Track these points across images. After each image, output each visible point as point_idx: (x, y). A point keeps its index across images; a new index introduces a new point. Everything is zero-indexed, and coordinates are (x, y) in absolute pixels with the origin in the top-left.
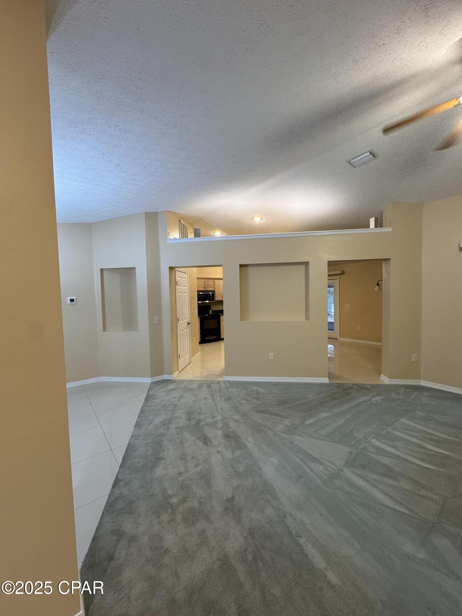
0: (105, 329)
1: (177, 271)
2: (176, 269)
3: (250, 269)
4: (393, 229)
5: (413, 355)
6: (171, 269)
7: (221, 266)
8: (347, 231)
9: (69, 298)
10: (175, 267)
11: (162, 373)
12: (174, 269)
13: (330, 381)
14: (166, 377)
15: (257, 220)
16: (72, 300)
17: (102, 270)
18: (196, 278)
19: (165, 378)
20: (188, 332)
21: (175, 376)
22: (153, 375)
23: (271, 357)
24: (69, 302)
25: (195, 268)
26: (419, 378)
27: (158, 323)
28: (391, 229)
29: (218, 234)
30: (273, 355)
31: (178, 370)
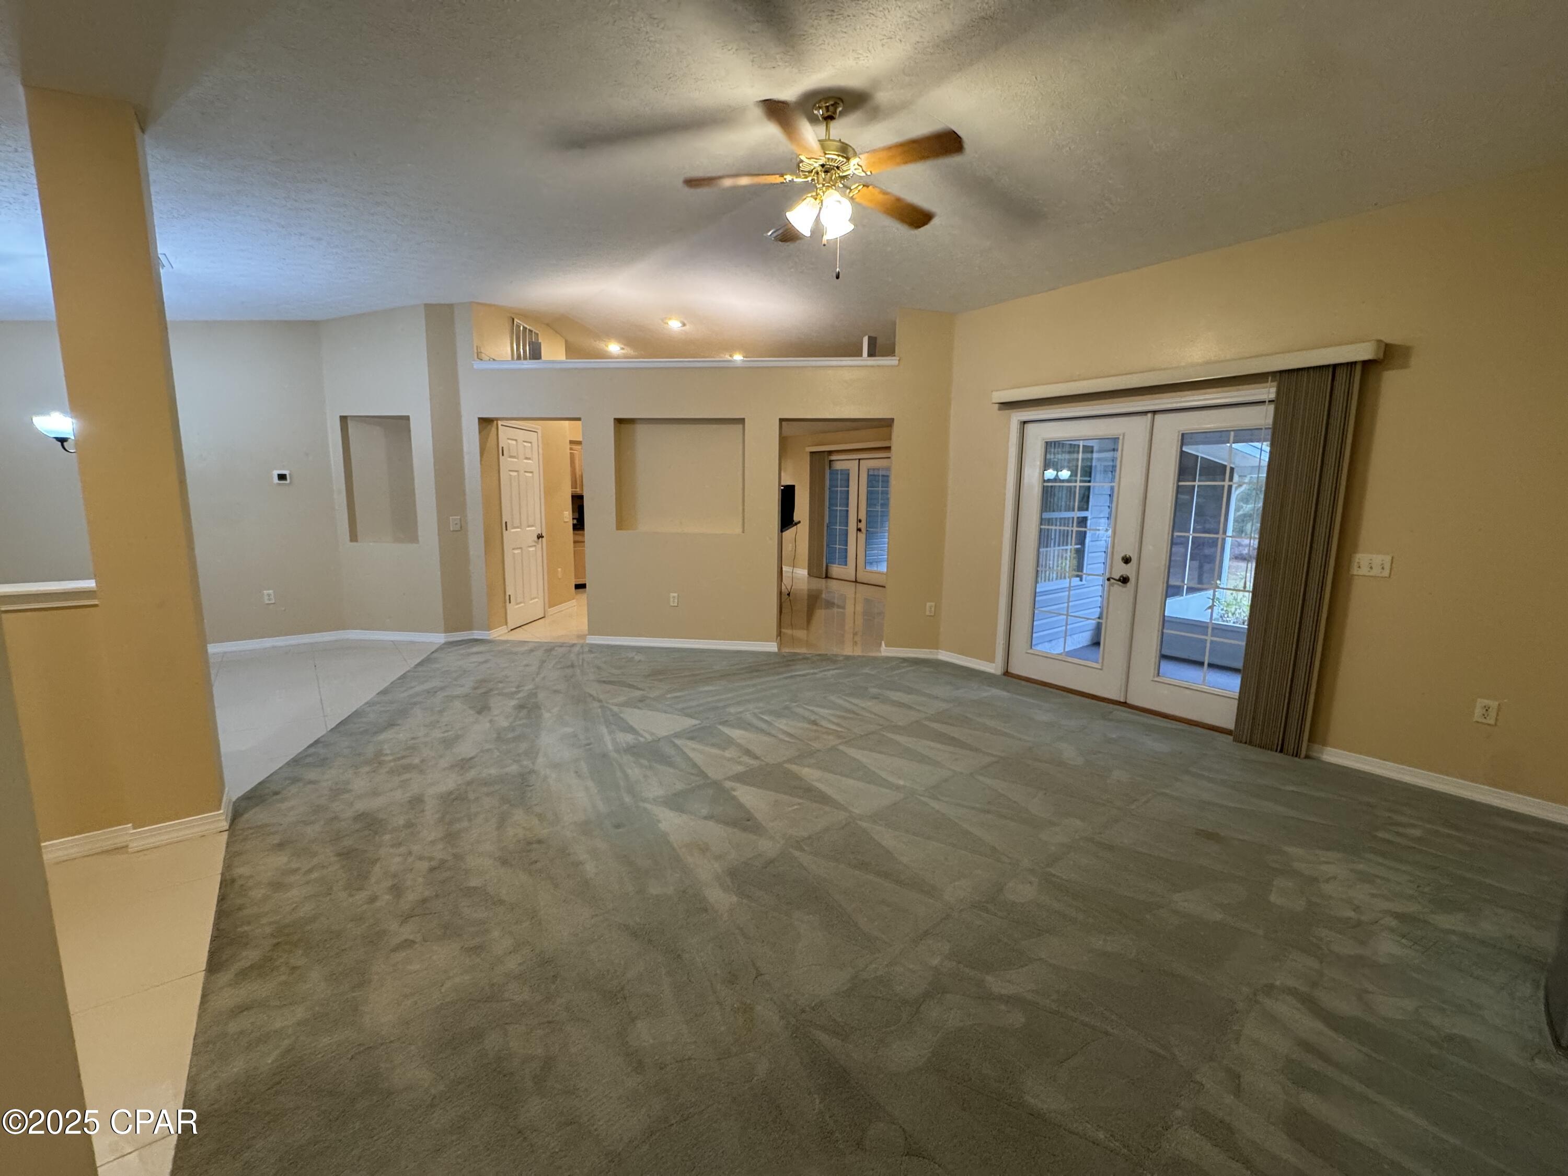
0: (354, 537)
1: (502, 425)
2: (500, 423)
3: (640, 429)
4: (899, 360)
5: (928, 604)
6: (486, 423)
7: (579, 419)
8: (808, 361)
9: (276, 473)
10: (497, 419)
11: (470, 628)
12: (495, 422)
13: (779, 649)
14: (477, 634)
15: (674, 325)
16: (282, 477)
17: (344, 419)
18: (568, 442)
19: (475, 637)
20: (539, 553)
21: (498, 633)
22: (448, 630)
23: (674, 602)
24: (276, 480)
25: (567, 422)
26: (936, 647)
27: (458, 528)
28: (896, 360)
29: (614, 348)
30: (677, 598)
31: (506, 624)
